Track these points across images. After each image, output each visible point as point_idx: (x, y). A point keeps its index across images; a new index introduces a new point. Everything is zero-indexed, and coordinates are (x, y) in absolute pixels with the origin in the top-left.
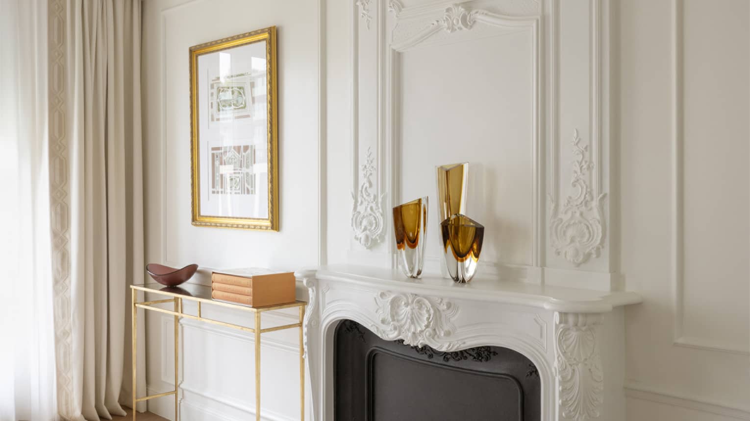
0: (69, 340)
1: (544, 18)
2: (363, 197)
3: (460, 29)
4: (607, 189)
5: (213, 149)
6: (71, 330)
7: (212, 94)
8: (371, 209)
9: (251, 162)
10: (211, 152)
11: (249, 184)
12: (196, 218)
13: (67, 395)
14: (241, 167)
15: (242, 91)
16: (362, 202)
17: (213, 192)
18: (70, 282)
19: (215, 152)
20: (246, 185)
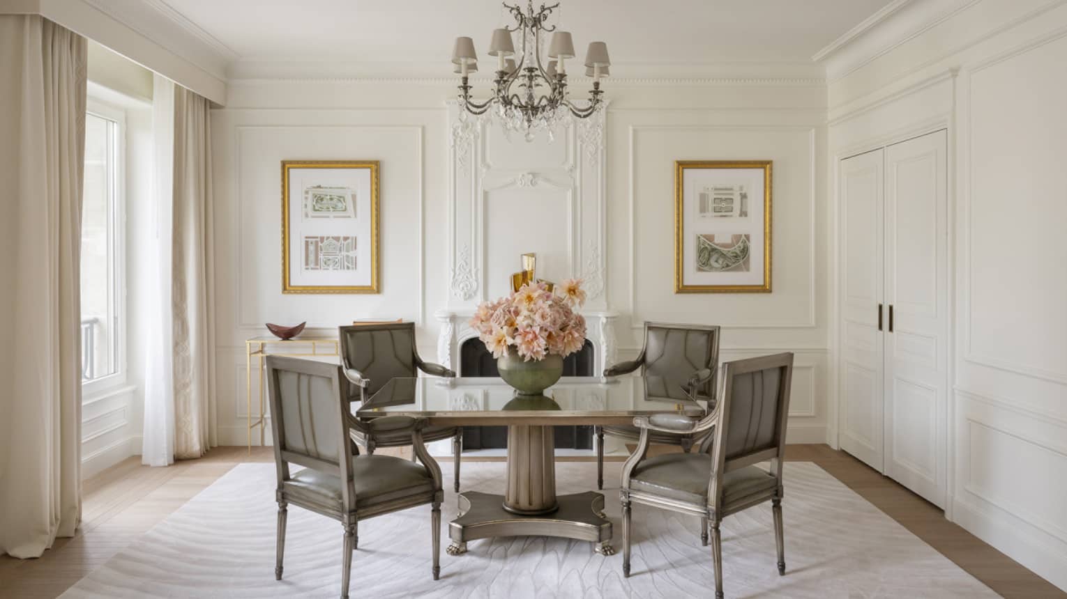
0: (188, 390)
1: (575, 189)
2: (461, 270)
3: (528, 185)
4: (605, 266)
5: (306, 237)
6: (190, 382)
7: (306, 198)
8: (467, 277)
9: (352, 247)
10: (304, 240)
11: (349, 263)
12: (286, 288)
13: (186, 434)
14: (340, 251)
15: (342, 199)
16: (459, 274)
17: (307, 269)
18: (189, 344)
19: (307, 239)
20: (346, 263)
